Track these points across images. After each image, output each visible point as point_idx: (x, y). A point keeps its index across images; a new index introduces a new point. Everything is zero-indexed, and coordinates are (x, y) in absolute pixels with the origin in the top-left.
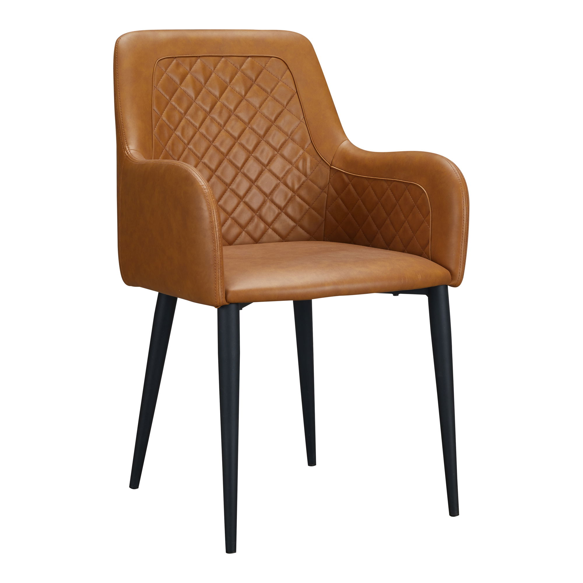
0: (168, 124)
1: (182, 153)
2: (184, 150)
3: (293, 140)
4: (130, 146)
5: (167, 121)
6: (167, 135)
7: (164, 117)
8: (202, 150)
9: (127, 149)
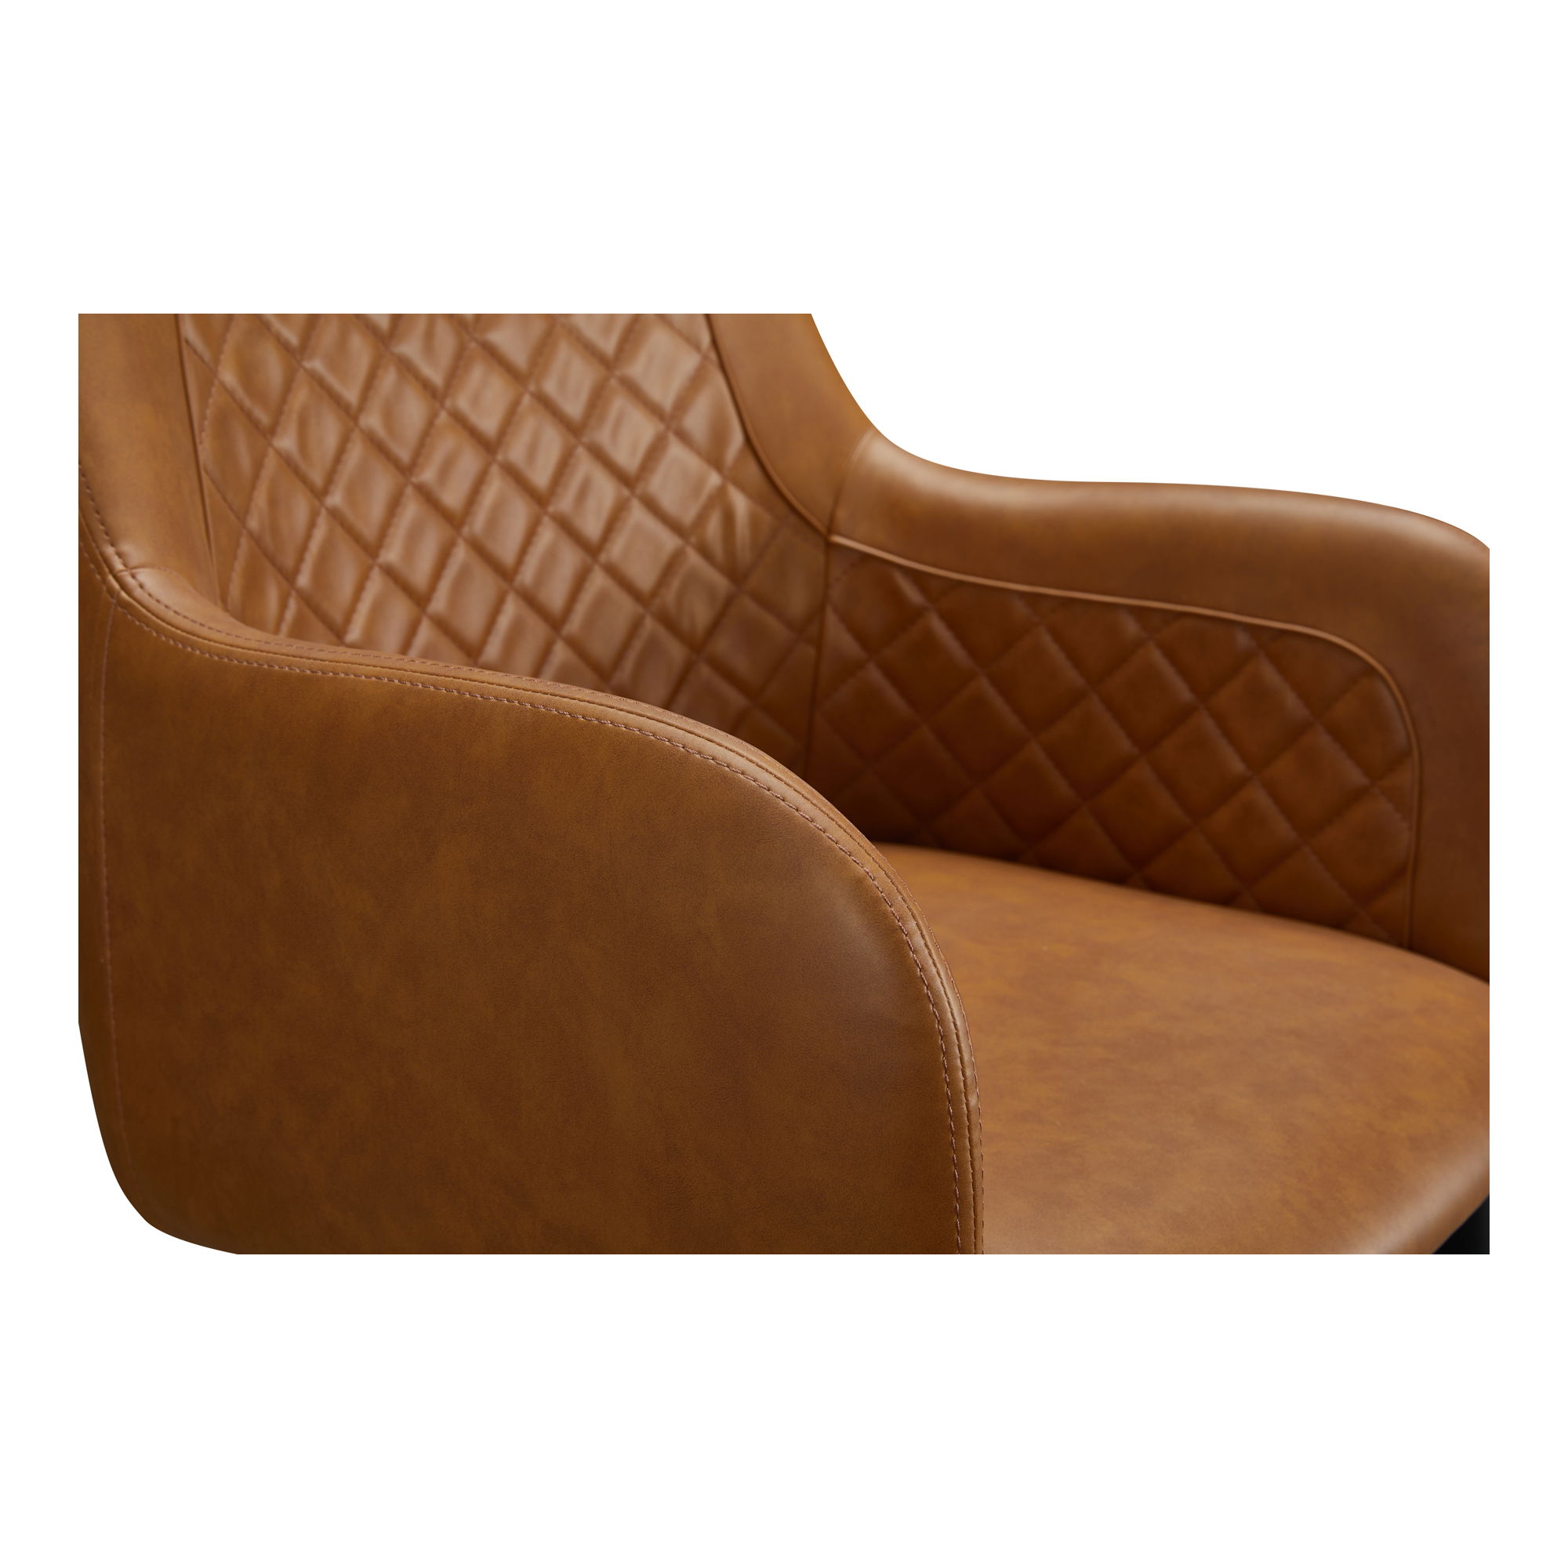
0: (248, 403)
1: (308, 536)
2: (312, 525)
3: (684, 437)
4: (126, 547)
5: (240, 393)
6: (245, 461)
7: (228, 376)
8: (377, 509)
9: (118, 565)
